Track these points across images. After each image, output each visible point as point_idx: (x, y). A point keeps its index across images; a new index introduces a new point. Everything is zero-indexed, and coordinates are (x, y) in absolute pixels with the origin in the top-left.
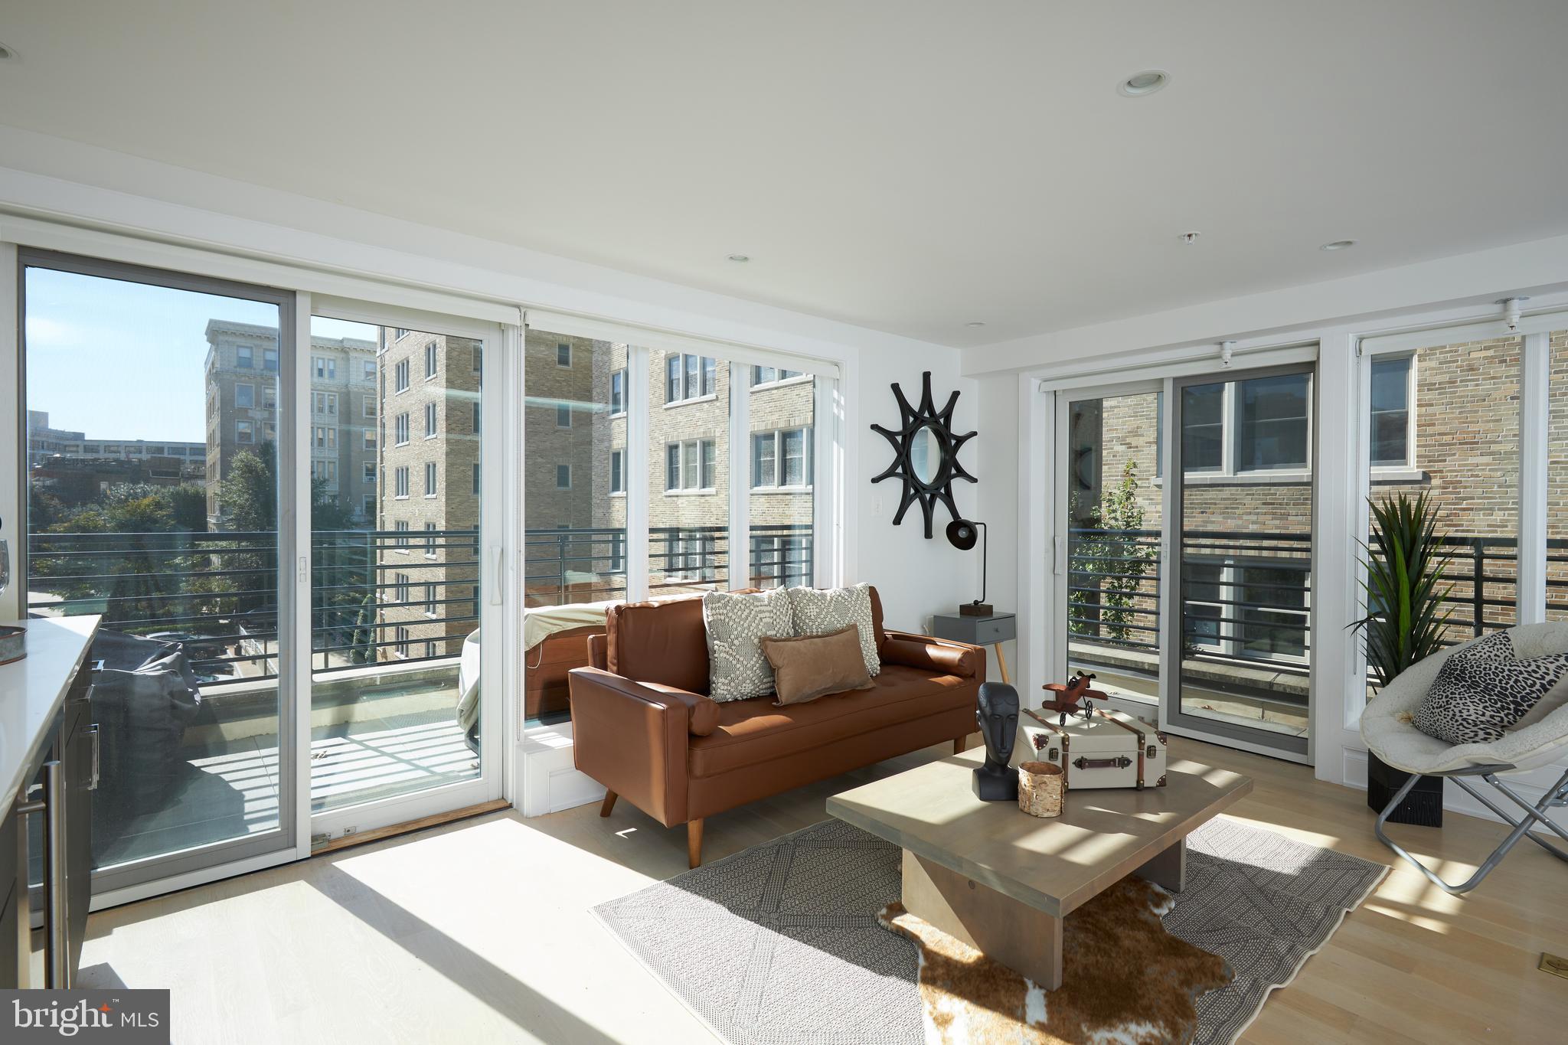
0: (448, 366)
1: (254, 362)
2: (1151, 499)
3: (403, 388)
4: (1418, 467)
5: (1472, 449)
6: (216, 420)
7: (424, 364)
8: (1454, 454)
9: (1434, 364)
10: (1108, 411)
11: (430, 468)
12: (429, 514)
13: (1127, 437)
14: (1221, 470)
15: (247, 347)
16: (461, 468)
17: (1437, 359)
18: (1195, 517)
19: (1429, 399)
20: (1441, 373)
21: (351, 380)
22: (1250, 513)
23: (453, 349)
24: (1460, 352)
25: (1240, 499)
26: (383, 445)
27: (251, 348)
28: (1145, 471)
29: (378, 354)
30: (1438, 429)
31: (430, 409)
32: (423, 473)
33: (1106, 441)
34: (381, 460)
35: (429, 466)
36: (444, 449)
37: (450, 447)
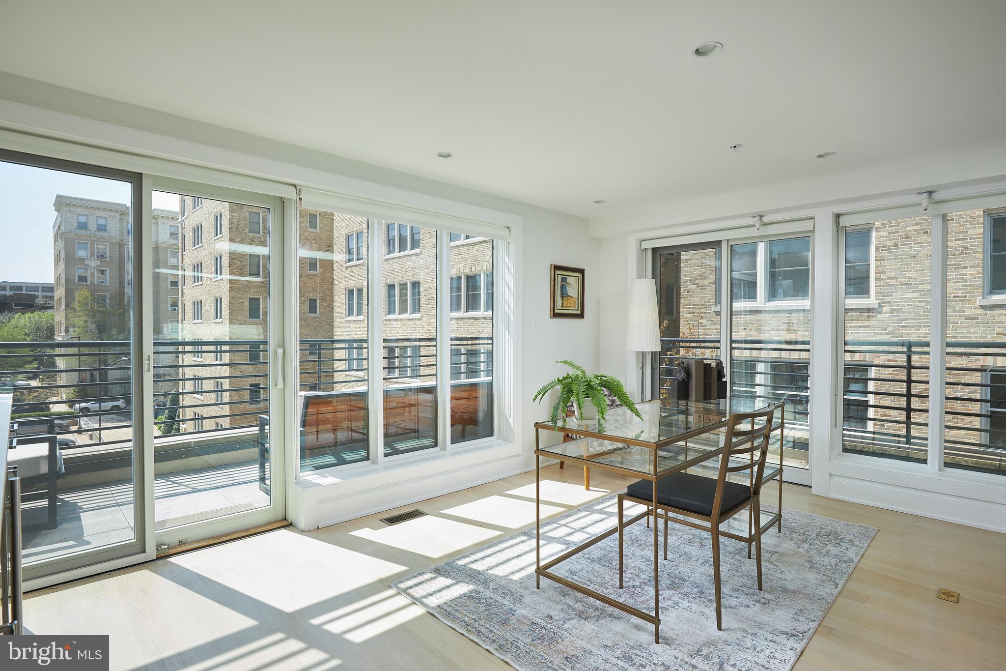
0: (230, 228)
1: (89, 226)
2: (712, 321)
3: (198, 244)
4: (876, 299)
5: (908, 288)
6: (62, 267)
7: (212, 226)
8: (897, 291)
9: (885, 234)
10: (684, 262)
11: (218, 301)
12: (217, 333)
13: (696, 279)
14: (756, 301)
15: (84, 215)
16: (240, 301)
17: (887, 230)
18: (739, 332)
19: (882, 256)
20: (889, 240)
21: (159, 239)
22: (774, 330)
23: (234, 217)
24: (900, 227)
25: (768, 320)
26: (183, 284)
27: (87, 216)
28: (708, 302)
29: (180, 220)
30: (887, 275)
31: (218, 259)
32: (213, 304)
33: (683, 282)
34: (182, 295)
35: (217, 299)
36: (228, 287)
37: (232, 286)
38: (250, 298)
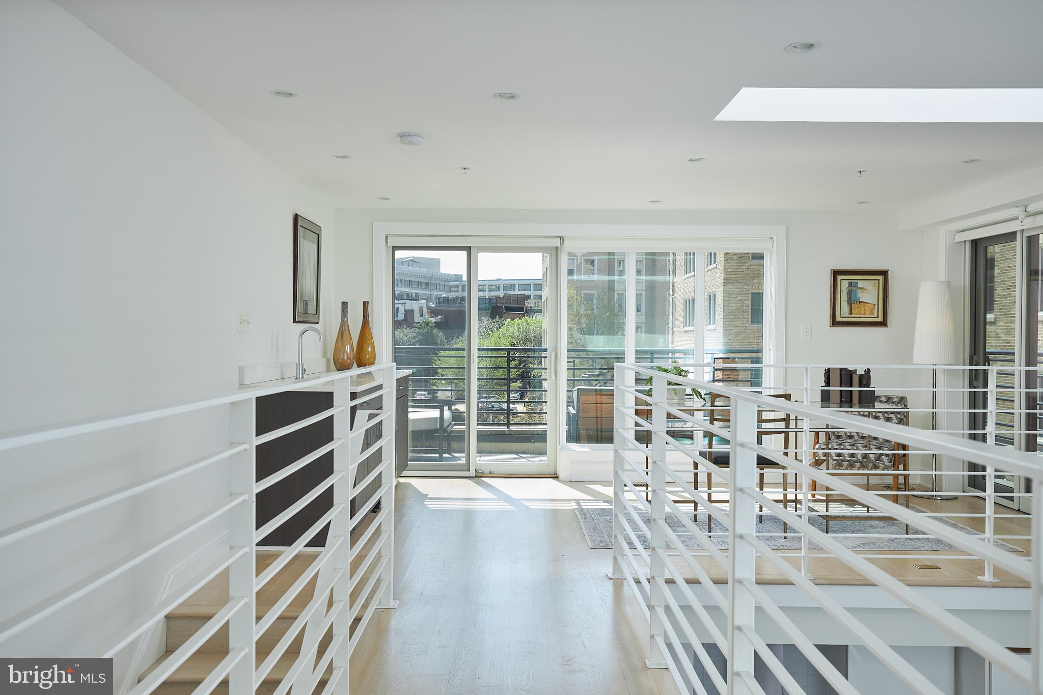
11: (711, 298)
16: (739, 298)
32: (706, 303)
34: (673, 291)
35: (710, 296)
36: (723, 278)
37: (728, 276)
38: (752, 294)
